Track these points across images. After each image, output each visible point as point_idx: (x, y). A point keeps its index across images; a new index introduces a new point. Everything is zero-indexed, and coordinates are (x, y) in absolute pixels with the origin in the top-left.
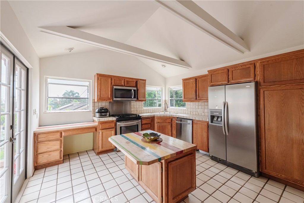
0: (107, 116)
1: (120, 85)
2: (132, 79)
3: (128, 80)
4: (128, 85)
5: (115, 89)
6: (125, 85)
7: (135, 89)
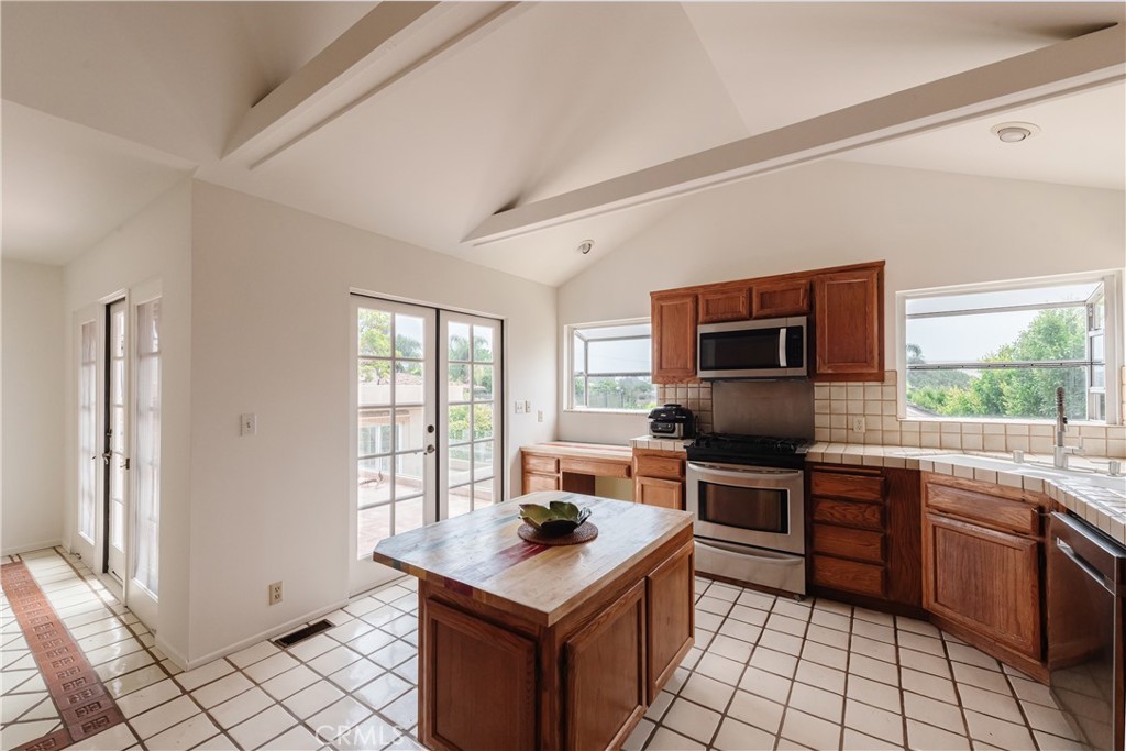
0: (675, 434)
1: (729, 316)
2: (793, 277)
3: (766, 287)
4: (767, 311)
5: (704, 336)
6: (755, 313)
7: (801, 321)
